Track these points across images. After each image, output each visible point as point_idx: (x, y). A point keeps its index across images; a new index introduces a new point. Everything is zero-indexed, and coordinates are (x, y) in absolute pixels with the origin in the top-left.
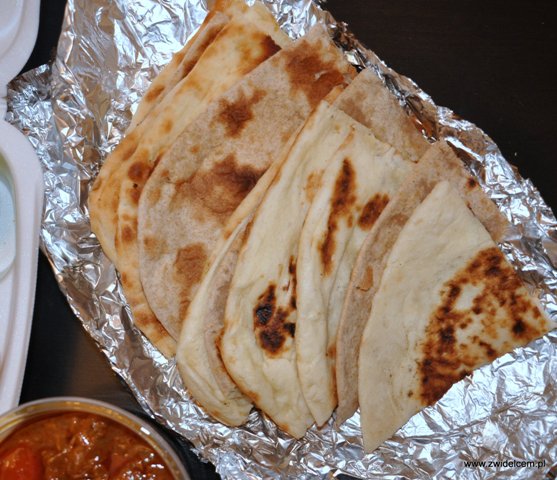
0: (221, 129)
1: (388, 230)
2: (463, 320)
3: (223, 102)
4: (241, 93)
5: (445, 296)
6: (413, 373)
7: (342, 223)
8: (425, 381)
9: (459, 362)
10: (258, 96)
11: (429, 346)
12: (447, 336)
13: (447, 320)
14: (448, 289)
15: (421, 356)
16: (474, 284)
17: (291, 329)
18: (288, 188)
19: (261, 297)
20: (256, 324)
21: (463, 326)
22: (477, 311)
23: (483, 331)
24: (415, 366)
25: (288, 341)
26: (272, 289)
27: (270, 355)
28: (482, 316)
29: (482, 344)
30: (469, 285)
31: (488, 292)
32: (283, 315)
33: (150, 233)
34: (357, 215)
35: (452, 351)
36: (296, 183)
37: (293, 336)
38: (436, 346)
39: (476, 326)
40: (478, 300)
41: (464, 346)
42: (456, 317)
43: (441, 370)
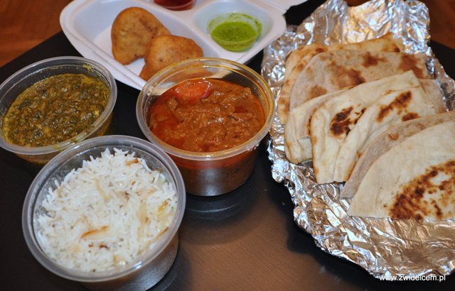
0: (362, 61)
1: (415, 127)
2: (432, 189)
3: (369, 53)
4: (377, 55)
5: (429, 172)
6: (393, 196)
7: (396, 110)
8: (396, 205)
9: (418, 208)
10: (383, 60)
11: (407, 190)
12: (419, 193)
13: (423, 185)
14: (431, 169)
15: (401, 191)
16: (446, 173)
17: (348, 131)
18: (379, 86)
19: (344, 110)
20: (334, 119)
21: (430, 193)
22: (442, 188)
23: (440, 200)
24: (395, 194)
25: (343, 135)
26: (351, 109)
27: (332, 134)
28: (443, 192)
29: (436, 206)
30: (444, 173)
31: (453, 181)
32: (348, 122)
33: (312, 67)
34: (404, 114)
35: (418, 201)
36: (384, 86)
37: (347, 134)
38: (411, 192)
39: (437, 196)
40: (445, 183)
41: (426, 202)
42: (429, 185)
43: (408, 206)
